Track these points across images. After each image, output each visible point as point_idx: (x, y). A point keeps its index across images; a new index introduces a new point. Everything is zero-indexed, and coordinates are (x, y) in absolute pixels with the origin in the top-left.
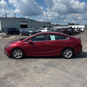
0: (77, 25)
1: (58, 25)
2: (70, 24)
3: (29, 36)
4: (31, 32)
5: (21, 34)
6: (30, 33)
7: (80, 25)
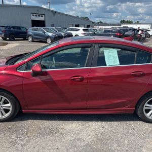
0: (135, 23)
1: (101, 22)
2: (123, 22)
3: (46, 42)
4: (50, 34)
5: (30, 39)
6: (48, 37)
7: (141, 24)
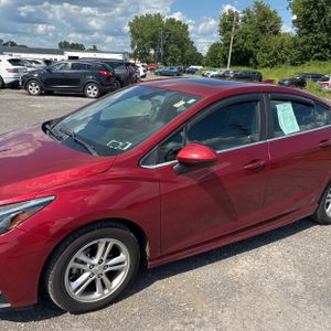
7: (101, 52)
